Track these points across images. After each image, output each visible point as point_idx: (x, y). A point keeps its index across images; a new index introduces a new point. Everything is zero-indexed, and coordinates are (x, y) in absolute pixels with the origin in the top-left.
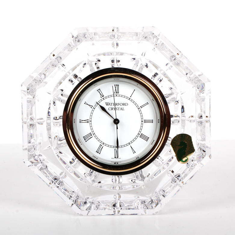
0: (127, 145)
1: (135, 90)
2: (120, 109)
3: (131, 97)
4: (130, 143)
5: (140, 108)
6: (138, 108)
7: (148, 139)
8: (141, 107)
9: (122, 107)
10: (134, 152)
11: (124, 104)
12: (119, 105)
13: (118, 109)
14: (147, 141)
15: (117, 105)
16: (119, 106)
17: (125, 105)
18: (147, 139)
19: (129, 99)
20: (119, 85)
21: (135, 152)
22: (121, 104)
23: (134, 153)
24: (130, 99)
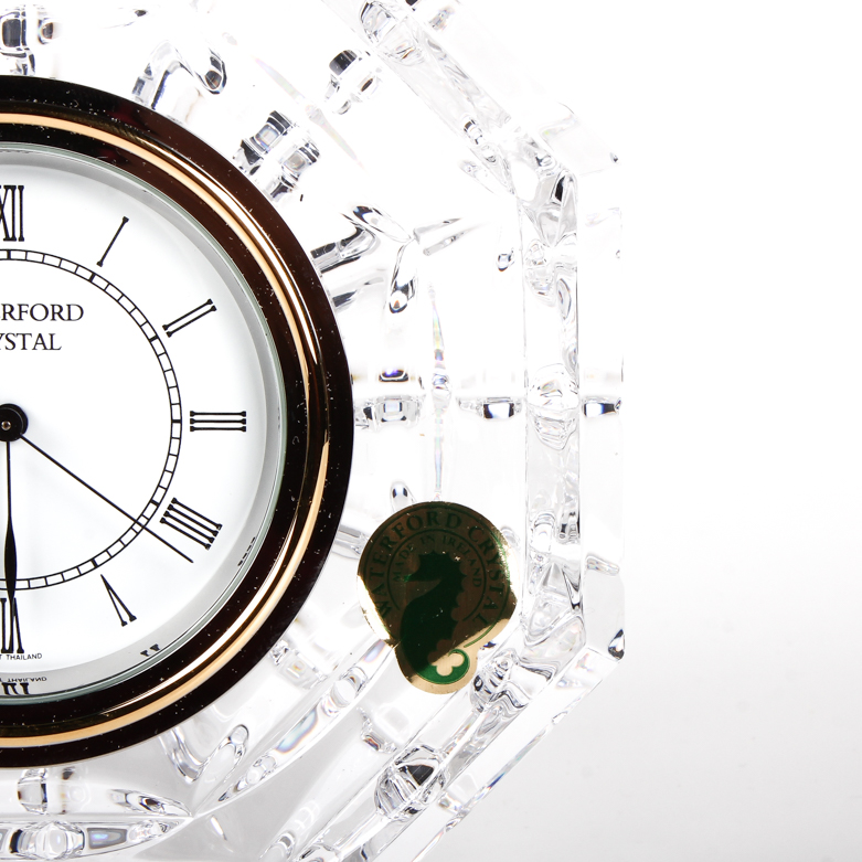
0: (83, 569)
1: (125, 220)
2: (30, 342)
3: (100, 264)
4: (99, 561)
5: (162, 334)
6: (151, 335)
7: (215, 533)
8: (165, 327)
9: (46, 327)
10: (126, 618)
11: (55, 312)
12: (26, 316)
13: (18, 341)
14: (207, 546)
15: (16, 314)
16: (27, 325)
17: (65, 314)
18: (208, 533)
19: (88, 275)
20: (21, 188)
21: (133, 618)
22: (39, 312)
23: (124, 624)
24: (96, 280)
